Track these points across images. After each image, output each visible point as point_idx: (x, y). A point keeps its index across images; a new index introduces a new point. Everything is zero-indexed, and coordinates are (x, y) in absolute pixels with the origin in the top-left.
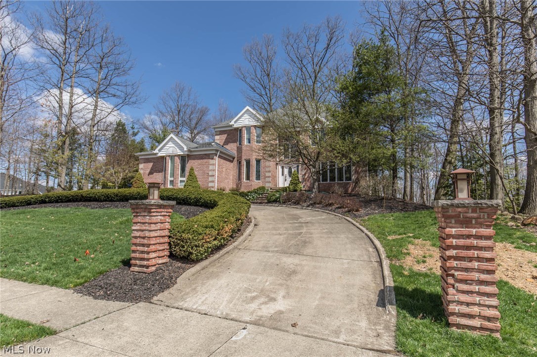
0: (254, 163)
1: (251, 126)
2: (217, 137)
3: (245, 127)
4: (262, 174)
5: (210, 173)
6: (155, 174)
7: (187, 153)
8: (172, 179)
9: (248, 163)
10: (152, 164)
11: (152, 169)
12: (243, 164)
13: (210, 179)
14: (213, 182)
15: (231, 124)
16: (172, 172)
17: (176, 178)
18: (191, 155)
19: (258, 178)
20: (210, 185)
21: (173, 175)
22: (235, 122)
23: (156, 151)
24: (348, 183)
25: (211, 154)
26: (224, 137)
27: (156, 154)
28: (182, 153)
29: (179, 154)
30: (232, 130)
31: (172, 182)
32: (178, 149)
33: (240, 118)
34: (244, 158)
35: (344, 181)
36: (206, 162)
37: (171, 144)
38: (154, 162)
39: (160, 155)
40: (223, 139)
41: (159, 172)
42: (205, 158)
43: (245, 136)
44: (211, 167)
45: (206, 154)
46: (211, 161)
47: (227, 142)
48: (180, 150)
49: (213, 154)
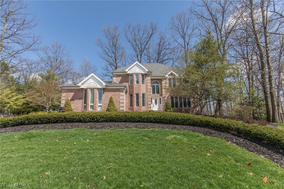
0: (141, 96)
1: (139, 73)
2: (114, 78)
3: (135, 73)
4: (146, 103)
5: (121, 101)
6: (76, 100)
7: (104, 87)
8: (92, 104)
9: (137, 95)
10: (73, 93)
11: (73, 97)
12: (134, 96)
13: (121, 105)
14: (123, 107)
15: (126, 71)
16: (92, 99)
17: (96, 104)
18: (107, 89)
19: (144, 105)
20: (121, 109)
21: (93, 101)
22: (129, 70)
23: (79, 84)
24: (190, 109)
25: (121, 89)
26: (120, 78)
27: (79, 86)
28: (101, 87)
29: (98, 87)
30: (125, 75)
31: (92, 107)
32: (97, 84)
33: (132, 68)
34: (135, 92)
35: (187, 108)
36: (118, 94)
37: (91, 80)
38: (75, 92)
39: (82, 87)
40: (119, 80)
41: (80, 99)
42: (117, 91)
43: (135, 79)
44: (121, 97)
45: (117, 89)
46: (122, 94)
47: (121, 82)
48: (99, 85)
49: (123, 89)
